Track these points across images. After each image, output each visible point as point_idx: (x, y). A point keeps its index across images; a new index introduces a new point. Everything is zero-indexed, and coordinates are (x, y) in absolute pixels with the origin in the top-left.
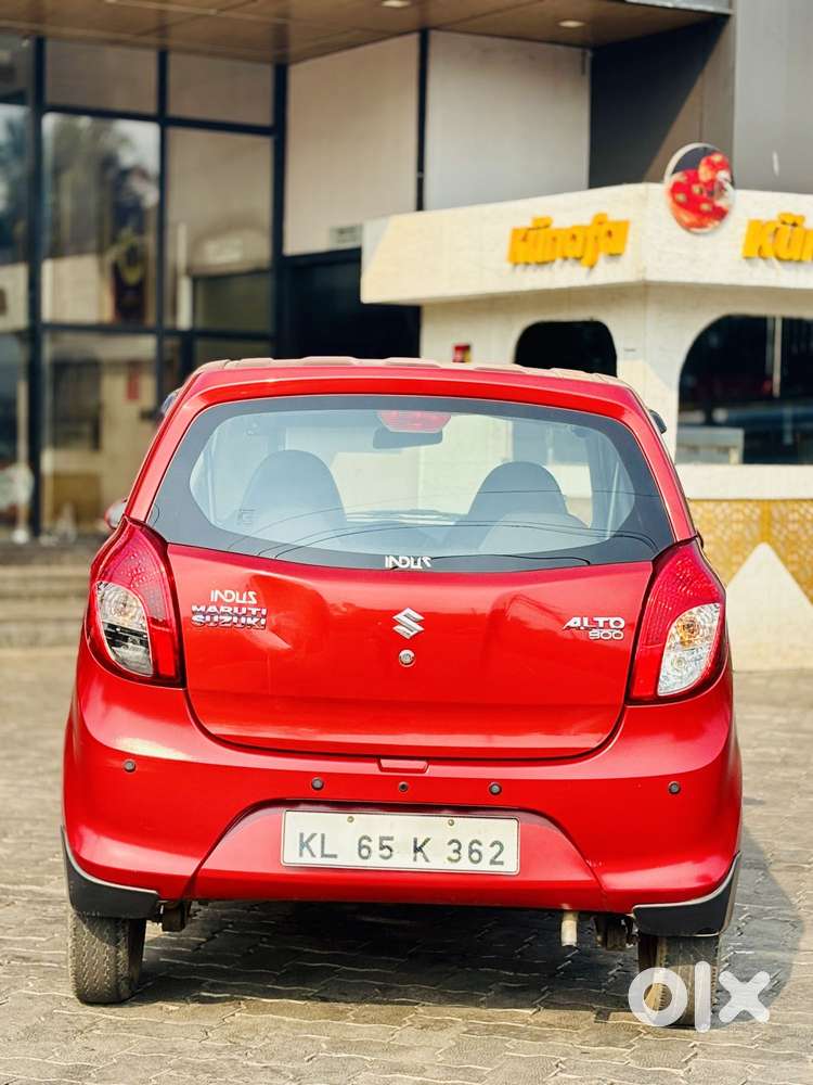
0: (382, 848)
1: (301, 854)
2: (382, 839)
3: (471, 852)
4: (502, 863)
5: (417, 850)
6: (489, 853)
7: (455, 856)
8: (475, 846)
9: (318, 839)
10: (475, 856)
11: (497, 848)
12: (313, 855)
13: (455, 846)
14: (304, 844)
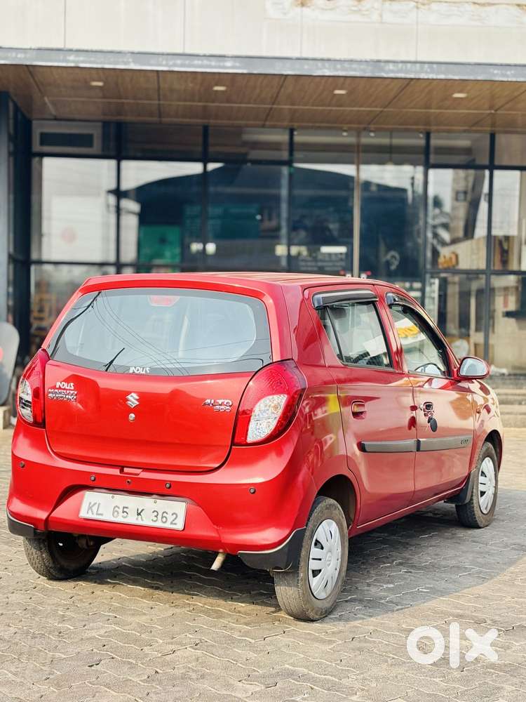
0: (123, 512)
1: (88, 513)
2: (124, 508)
3: (162, 517)
4: (175, 524)
5: (139, 514)
6: (170, 518)
7: (155, 519)
8: (165, 515)
9: (96, 506)
10: (164, 519)
11: (175, 516)
12: (93, 514)
13: (156, 514)
14: (90, 508)
